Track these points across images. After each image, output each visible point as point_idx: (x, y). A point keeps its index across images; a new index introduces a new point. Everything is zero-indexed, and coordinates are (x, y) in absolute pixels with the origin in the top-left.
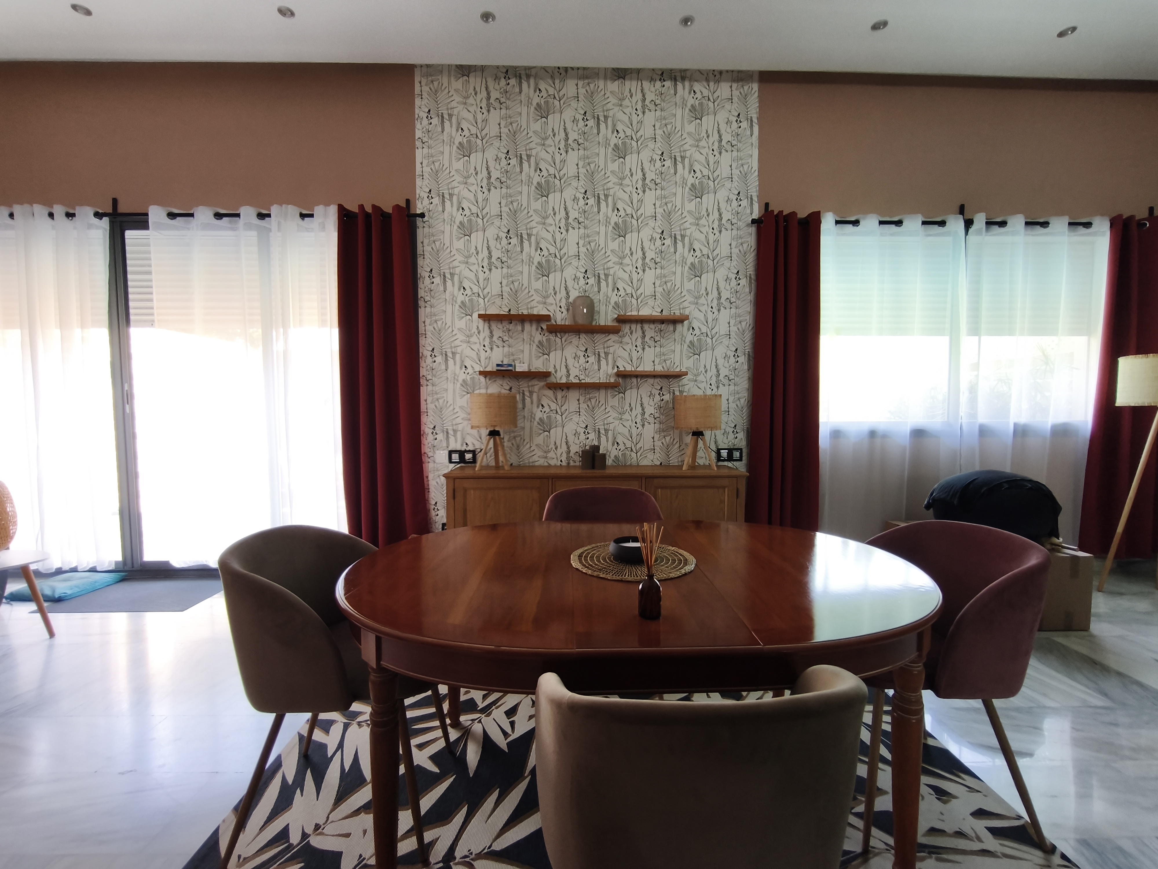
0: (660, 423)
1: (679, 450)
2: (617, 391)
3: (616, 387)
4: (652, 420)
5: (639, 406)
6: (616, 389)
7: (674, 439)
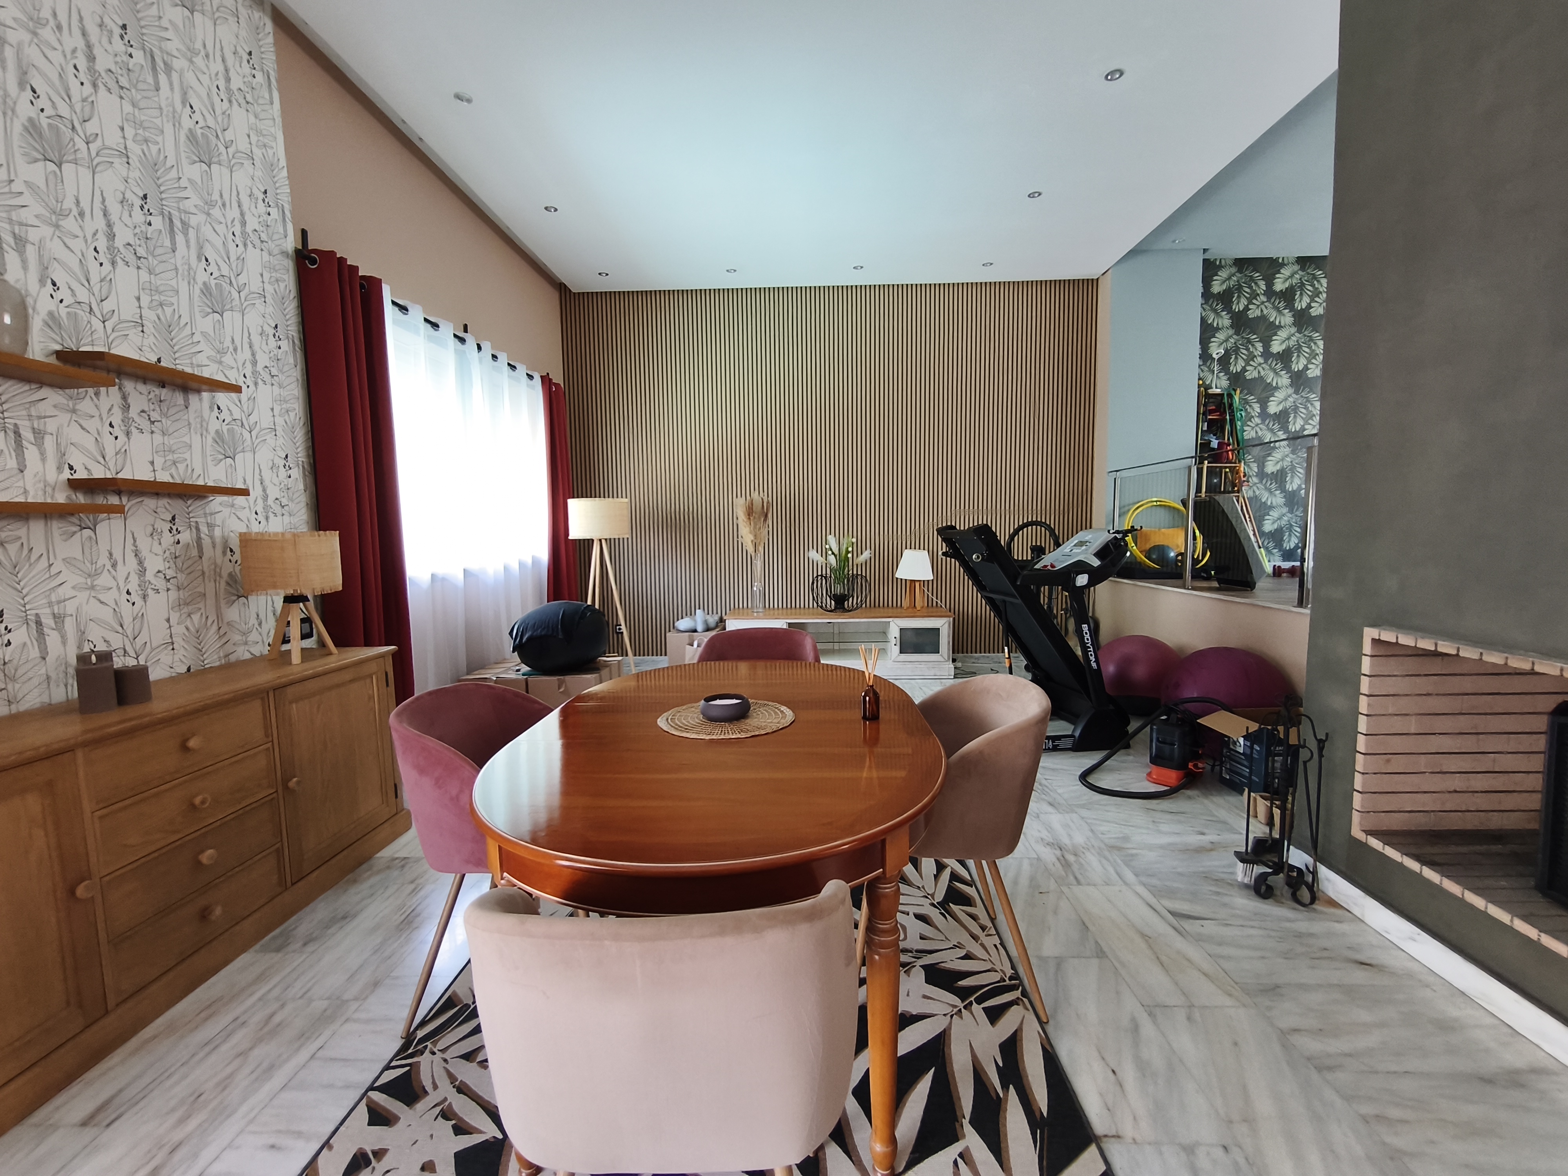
0: (179, 589)
1: (218, 636)
2: (74, 524)
3: (72, 514)
4: (160, 584)
5: (130, 556)
6: (74, 520)
7: (207, 617)
